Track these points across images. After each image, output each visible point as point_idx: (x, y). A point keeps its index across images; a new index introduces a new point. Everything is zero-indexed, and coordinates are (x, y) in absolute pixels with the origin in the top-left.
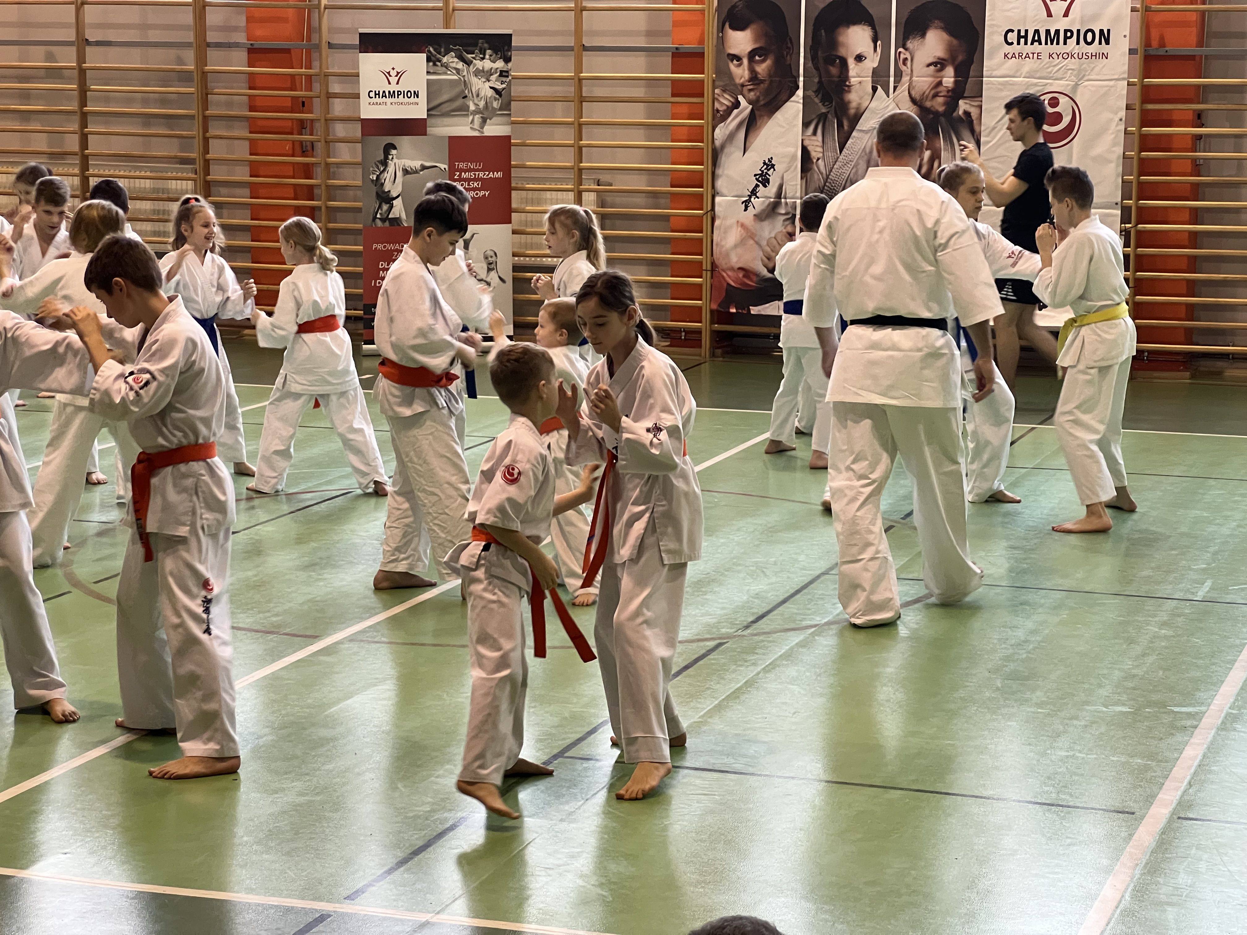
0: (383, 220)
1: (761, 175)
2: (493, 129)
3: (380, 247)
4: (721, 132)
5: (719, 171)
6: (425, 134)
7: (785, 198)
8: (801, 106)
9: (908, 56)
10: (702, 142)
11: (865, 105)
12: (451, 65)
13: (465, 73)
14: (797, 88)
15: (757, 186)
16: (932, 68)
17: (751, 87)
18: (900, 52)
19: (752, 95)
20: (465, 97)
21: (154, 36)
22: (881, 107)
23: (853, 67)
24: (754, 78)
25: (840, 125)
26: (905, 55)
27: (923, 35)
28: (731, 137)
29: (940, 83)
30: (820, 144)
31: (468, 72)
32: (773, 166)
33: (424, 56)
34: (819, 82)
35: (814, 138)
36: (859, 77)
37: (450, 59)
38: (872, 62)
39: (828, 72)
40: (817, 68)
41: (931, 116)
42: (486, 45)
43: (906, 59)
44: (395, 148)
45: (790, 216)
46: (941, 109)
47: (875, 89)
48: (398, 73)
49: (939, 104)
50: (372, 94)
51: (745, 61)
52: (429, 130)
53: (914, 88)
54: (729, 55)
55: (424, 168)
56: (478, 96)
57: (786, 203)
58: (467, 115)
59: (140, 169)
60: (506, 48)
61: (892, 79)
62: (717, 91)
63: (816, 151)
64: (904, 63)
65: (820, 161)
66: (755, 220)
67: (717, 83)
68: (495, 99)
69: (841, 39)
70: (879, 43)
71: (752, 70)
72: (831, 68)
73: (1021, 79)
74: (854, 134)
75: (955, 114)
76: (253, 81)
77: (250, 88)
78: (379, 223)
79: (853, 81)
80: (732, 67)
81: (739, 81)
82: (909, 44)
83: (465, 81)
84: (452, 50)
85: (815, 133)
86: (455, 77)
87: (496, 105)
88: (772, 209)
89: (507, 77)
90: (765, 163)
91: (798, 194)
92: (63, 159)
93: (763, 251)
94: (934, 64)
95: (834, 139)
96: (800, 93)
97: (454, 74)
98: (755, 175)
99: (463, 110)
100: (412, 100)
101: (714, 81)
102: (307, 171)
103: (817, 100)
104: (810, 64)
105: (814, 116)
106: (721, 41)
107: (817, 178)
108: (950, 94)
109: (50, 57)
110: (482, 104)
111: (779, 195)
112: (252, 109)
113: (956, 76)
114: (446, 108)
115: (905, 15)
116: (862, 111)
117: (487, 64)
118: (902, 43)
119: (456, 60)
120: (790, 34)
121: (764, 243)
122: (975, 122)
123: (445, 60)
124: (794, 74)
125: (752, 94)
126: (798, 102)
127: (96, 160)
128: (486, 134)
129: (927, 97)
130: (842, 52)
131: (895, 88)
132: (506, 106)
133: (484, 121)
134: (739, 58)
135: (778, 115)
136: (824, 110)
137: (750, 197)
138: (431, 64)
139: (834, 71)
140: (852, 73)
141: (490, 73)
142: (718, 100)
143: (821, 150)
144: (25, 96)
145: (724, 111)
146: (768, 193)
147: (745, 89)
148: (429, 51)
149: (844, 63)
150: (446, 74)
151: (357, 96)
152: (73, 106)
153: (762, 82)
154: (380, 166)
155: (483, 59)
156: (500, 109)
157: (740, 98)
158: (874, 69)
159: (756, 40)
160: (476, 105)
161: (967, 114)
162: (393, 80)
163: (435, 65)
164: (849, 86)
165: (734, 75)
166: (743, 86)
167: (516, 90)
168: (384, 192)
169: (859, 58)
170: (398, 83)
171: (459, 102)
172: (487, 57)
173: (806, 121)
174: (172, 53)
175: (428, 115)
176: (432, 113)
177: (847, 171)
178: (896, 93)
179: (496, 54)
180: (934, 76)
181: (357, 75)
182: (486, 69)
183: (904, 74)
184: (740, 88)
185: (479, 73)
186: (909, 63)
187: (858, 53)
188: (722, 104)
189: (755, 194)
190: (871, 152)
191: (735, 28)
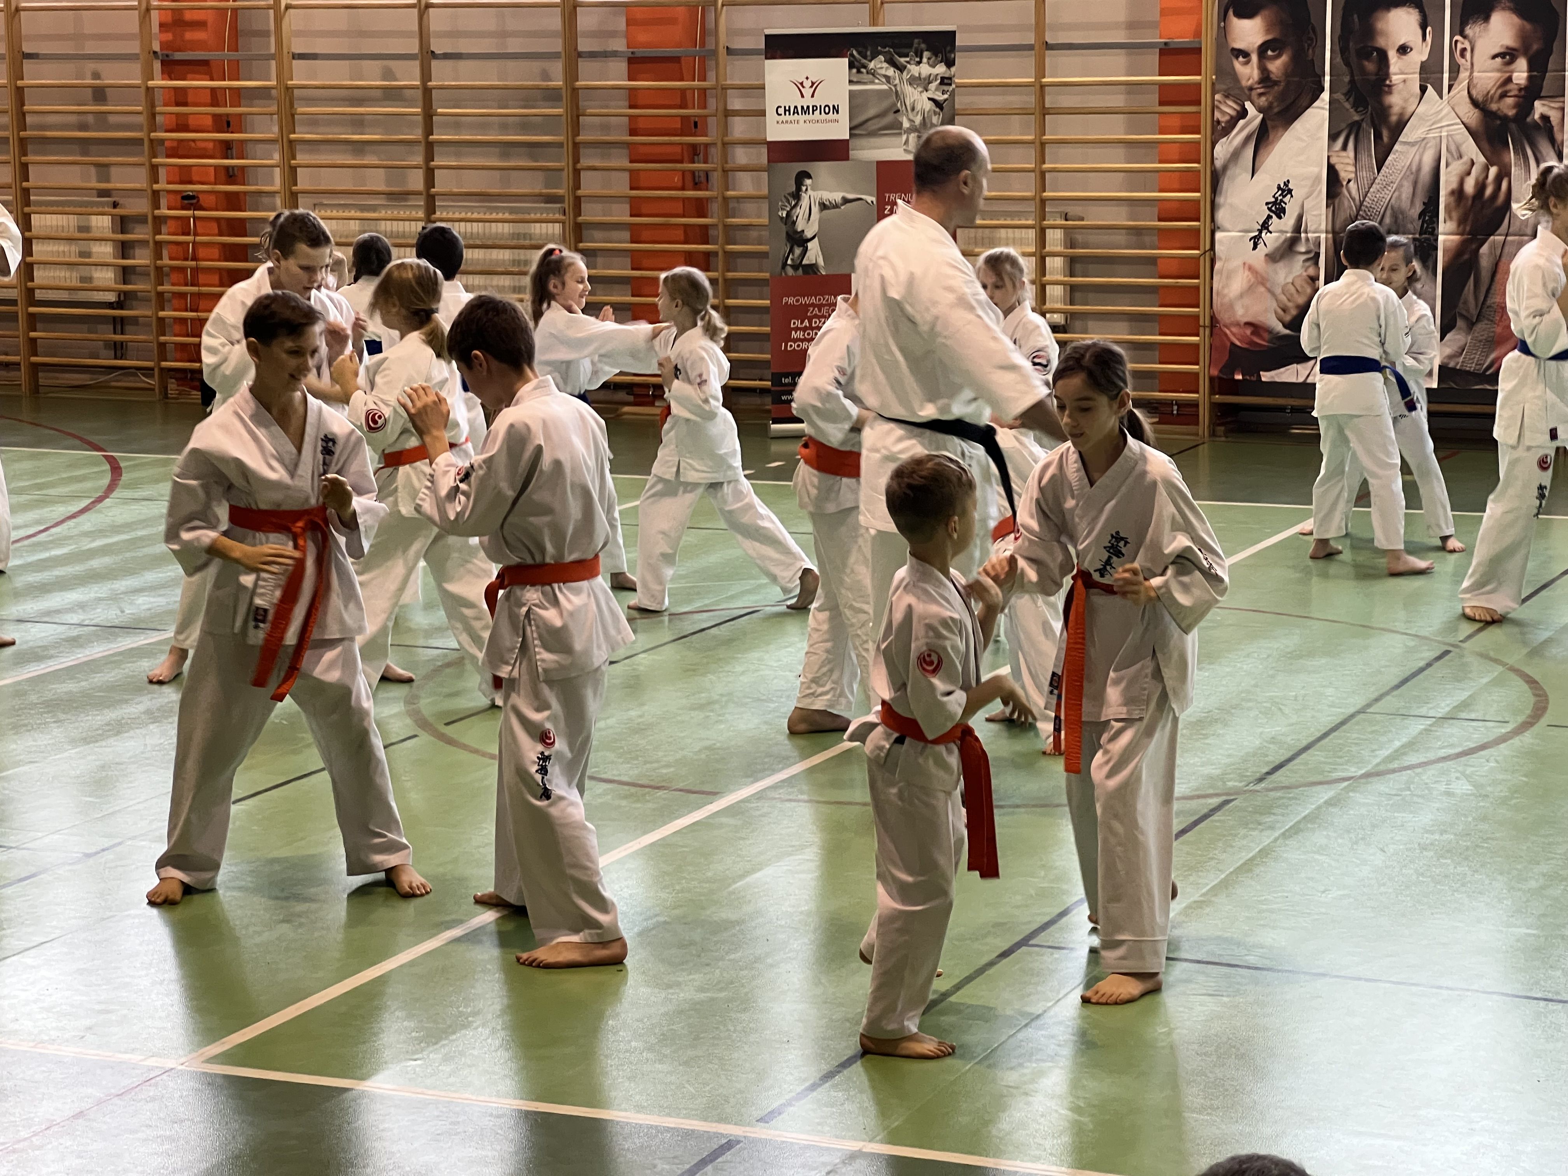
0: (795, 267)
1: (1274, 203)
3: (791, 300)
4: (1222, 150)
5: (1220, 200)
6: (846, 158)
7: (1306, 232)
8: (1327, 113)
9: (1467, 45)
10: (1199, 162)
11: (1410, 109)
12: (880, 71)
13: (897, 81)
14: (1322, 90)
15: (1269, 217)
16: (1499, 60)
17: (1262, 90)
18: (1456, 41)
19: (1263, 101)
20: (898, 111)
21: (514, 46)
22: (1432, 111)
23: (1395, 62)
24: (1266, 78)
25: (1378, 137)
26: (1463, 44)
27: (1487, 19)
28: (1236, 155)
29: (1509, 80)
30: (1352, 161)
31: (901, 79)
32: (1290, 191)
33: (846, 60)
34: (1350, 82)
35: (1344, 154)
36: (1402, 73)
37: (878, 64)
38: (1421, 53)
39: (1362, 69)
40: (1347, 64)
41: (1498, 122)
42: (923, 46)
43: (1464, 50)
44: (810, 177)
45: (1312, 255)
46: (1511, 113)
47: (1423, 89)
48: (813, 84)
49: (1508, 107)
50: (781, 111)
51: (1254, 58)
52: (852, 153)
53: (1475, 86)
54: (1233, 49)
55: (846, 201)
56: (913, 109)
57: (1307, 239)
58: (900, 134)
59: (497, 210)
60: (948, 48)
61: (1446, 76)
62: (1217, 97)
63: (1346, 171)
64: (1463, 55)
65: (1351, 183)
66: (1266, 261)
67: (1217, 87)
68: (935, 113)
69: (1380, 25)
70: (1429, 29)
71: (1263, 69)
72: (1366, 63)
74: (1397, 147)
75: (1529, 120)
76: (634, 98)
77: (631, 107)
78: (790, 271)
79: (1395, 78)
81: (1245, 83)
82: (1468, 31)
83: (897, 92)
84: (880, 53)
85: (1344, 147)
86: (885, 87)
87: (936, 120)
88: (1289, 247)
89: (950, 85)
90: (1279, 188)
91: (1323, 227)
92: (406, 200)
93: (1277, 300)
94: (1501, 55)
95: (1370, 155)
96: (1326, 96)
97: (883, 83)
98: (1267, 204)
100: (831, 116)
101: (1213, 84)
102: (700, 208)
103: (1347, 105)
104: (1339, 59)
105: (1343, 125)
106: (1223, 33)
107: (1348, 205)
108: (1523, 93)
109: (388, 74)
110: (918, 120)
111: (1297, 228)
112: (633, 132)
113: (1530, 69)
114: (873, 126)
116: (1407, 117)
117: (925, 69)
118: (1459, 29)
119: (885, 65)
120: (1312, 21)
121: (1278, 291)
122: (1556, 129)
123: (872, 65)
124: (1318, 71)
125: (1263, 99)
126: (1323, 108)
127: (444, 200)
129: (1492, 98)
130: (1381, 42)
131: (1450, 87)
134: (1245, 54)
135: (1297, 125)
136: (1357, 118)
137: (1260, 232)
138: (854, 71)
139: (1370, 66)
140: (1393, 69)
141: (928, 80)
142: (1218, 108)
143: (1352, 169)
144: (358, 123)
145: (1227, 122)
146: (1283, 226)
147: (1254, 94)
148: (852, 55)
149: (1383, 56)
150: (872, 83)
151: (763, 113)
152: (417, 134)
153: (1276, 83)
154: (791, 199)
155: (919, 63)
156: (941, 125)
157: (1248, 105)
158: (1422, 63)
159: (1268, 31)
160: (911, 121)
161: (1545, 118)
162: (808, 92)
163: (859, 72)
164: (1390, 86)
165: (1239, 76)
166: (1251, 89)
167: (961, 102)
168: (796, 232)
169: (1403, 50)
170: (813, 96)
171: (890, 118)
172: (925, 60)
173: (1333, 132)
174: (536, 66)
175: (851, 135)
176: (856, 132)
177: (1387, 195)
178: (1452, 93)
179: (936, 56)
180: (1499, 70)
181: (763, 87)
182: (923, 76)
183: (1461, 69)
184: (1247, 92)
185: (914, 81)
186: (1468, 54)
187: (1401, 43)
188: (1224, 113)
189: (1267, 228)
190: (1419, 169)
191: (1240, 15)
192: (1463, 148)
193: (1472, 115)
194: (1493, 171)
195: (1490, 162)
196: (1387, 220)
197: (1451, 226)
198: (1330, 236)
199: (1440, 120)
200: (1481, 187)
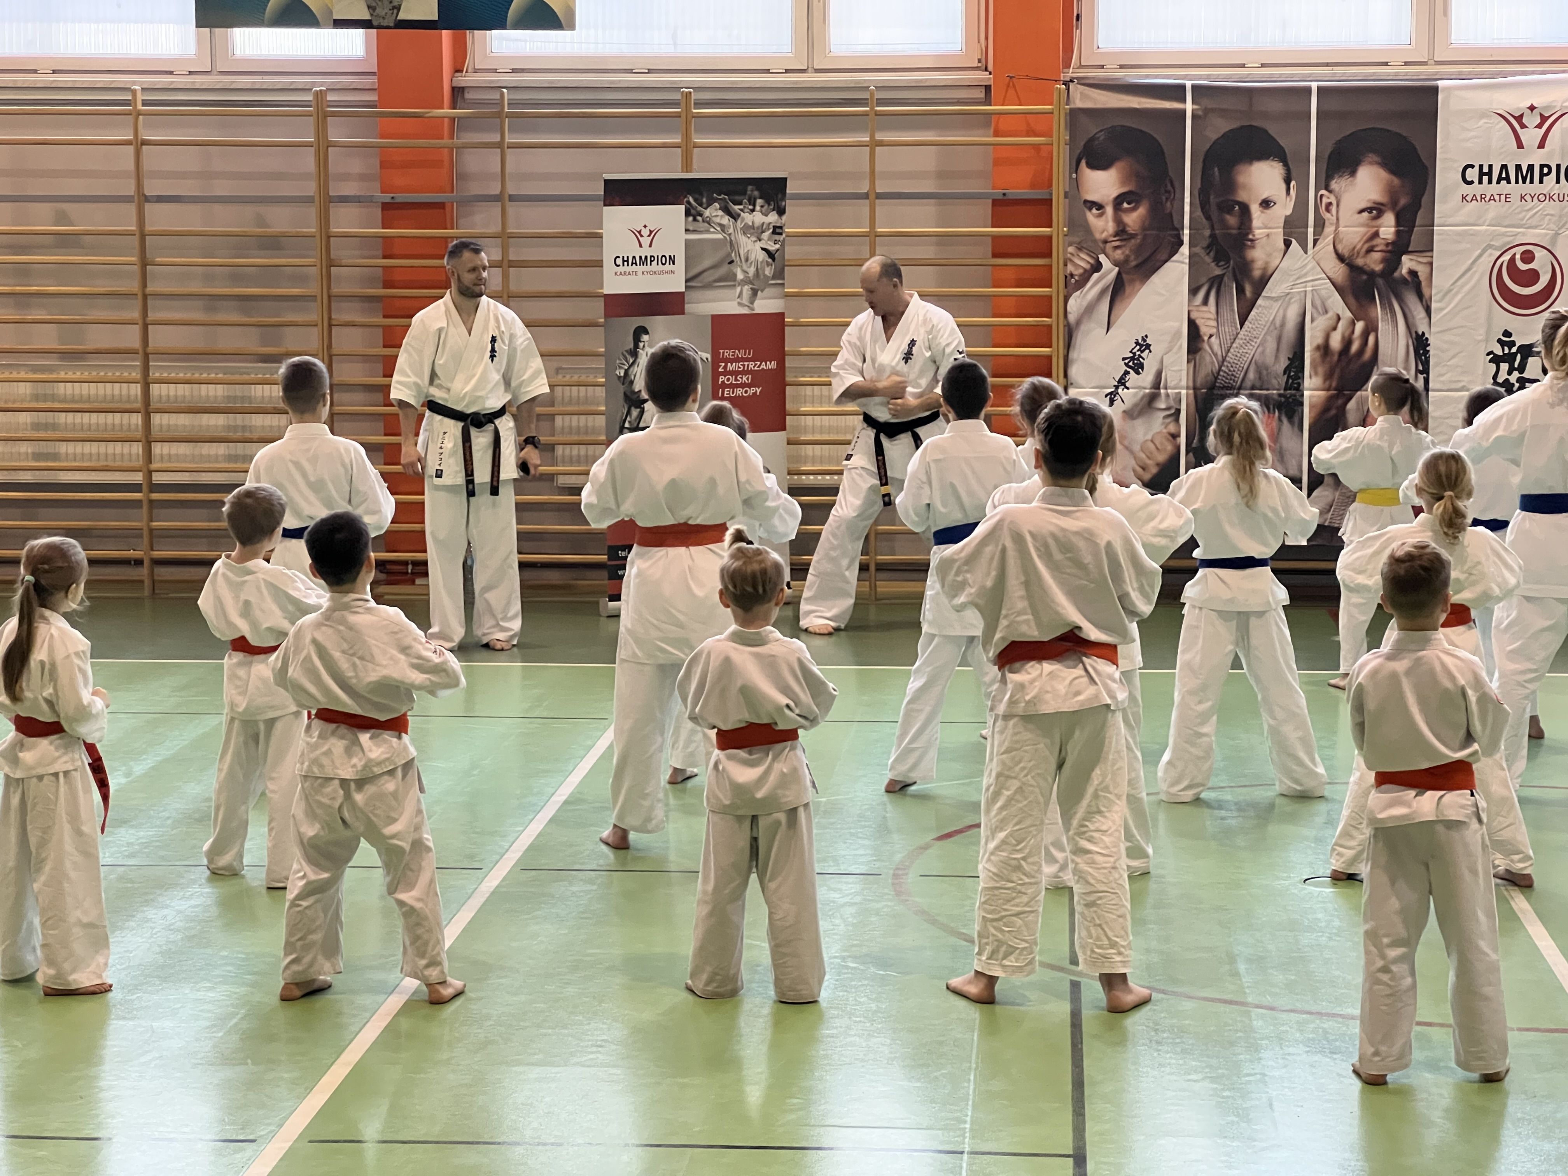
1: (1132, 359)
2: (765, 305)
4: (1076, 303)
5: (1073, 355)
6: (682, 313)
7: (1166, 388)
8: (1187, 267)
9: (1333, 199)
10: (1050, 316)
11: (1273, 265)
12: (715, 220)
13: (731, 231)
14: (1181, 243)
15: (1126, 373)
16: (1365, 214)
17: (1117, 243)
18: (1322, 196)
19: (1118, 254)
20: (732, 262)
22: (1296, 266)
23: (1258, 216)
24: (1121, 232)
25: (1240, 291)
26: (1329, 198)
27: (1353, 173)
28: (1090, 309)
29: (1376, 235)
30: (1214, 316)
31: (735, 228)
32: (1148, 346)
33: (682, 208)
34: (1211, 236)
35: (1204, 308)
36: (1266, 228)
37: (714, 212)
38: (1285, 207)
39: (1223, 222)
40: (1208, 218)
41: (1365, 277)
42: (756, 193)
43: (1330, 204)
44: (647, 332)
45: (1173, 411)
46: (1378, 268)
47: (1287, 244)
48: (651, 232)
49: (1374, 262)
50: (619, 261)
51: (1109, 210)
52: (687, 307)
53: (1341, 241)
54: (1086, 202)
56: (747, 260)
57: (1167, 395)
58: (733, 287)
60: (780, 196)
61: (1311, 230)
62: (1070, 249)
63: (1206, 327)
64: (1328, 209)
65: (1213, 339)
66: (1124, 419)
68: (768, 264)
69: (1241, 179)
70: (1293, 183)
71: (1118, 221)
72: (1228, 217)
73: (1484, 228)
74: (1260, 302)
75: (1396, 274)
76: (389, 247)
77: (385, 257)
79: (1259, 233)
80: (1091, 217)
81: (1099, 236)
82: (1334, 185)
83: (731, 241)
84: (716, 200)
85: (1205, 302)
86: (719, 236)
87: (768, 271)
88: (1148, 403)
89: (781, 234)
90: (1137, 343)
91: (1184, 383)
93: (1135, 458)
94: (1369, 210)
95: (1233, 310)
97: (718, 232)
98: (1124, 359)
99: (729, 279)
100: (668, 267)
101: (1065, 236)
103: (1208, 259)
104: (1199, 213)
105: (1204, 280)
106: (1076, 184)
107: (1209, 362)
108: (1390, 248)
110: (752, 271)
111: (1157, 385)
112: (387, 284)
113: (1398, 223)
114: (708, 277)
115: (1329, 148)
116: (1270, 272)
117: (757, 218)
118: (1325, 182)
119: (720, 213)
120: (1170, 174)
121: (1136, 448)
122: (1423, 284)
123: (707, 213)
124: (1176, 224)
125: (1119, 252)
126: (1183, 263)
128: (758, 311)
129: (1358, 253)
130: (1242, 196)
131: (1315, 242)
132: (779, 274)
133: (755, 293)
134: (1100, 207)
135: (1155, 279)
136: (1218, 272)
137: (1117, 387)
138: (691, 219)
139: (1232, 220)
140: (1256, 223)
141: (761, 229)
142: (1071, 261)
143: (1214, 323)
145: (1080, 275)
146: (1141, 382)
147: (1109, 247)
148: (689, 202)
149: (1245, 210)
150: (708, 232)
151: (599, 264)
153: (1133, 236)
154: (628, 357)
155: (753, 211)
156: (774, 278)
157: (1102, 258)
158: (1286, 217)
159: (1123, 183)
160: (745, 272)
161: (1413, 273)
162: (645, 241)
163: (695, 220)
164: (1252, 240)
165: (1093, 229)
166: (1105, 242)
167: (792, 252)
168: (634, 393)
169: (1266, 204)
170: (650, 246)
171: (724, 270)
172: (758, 208)
173: (1194, 286)
175: (686, 287)
176: (689, 284)
177: (1250, 351)
178: (1317, 248)
179: (769, 204)
180: (1367, 226)
181: (600, 236)
182: (756, 225)
183: (1327, 223)
184: (1101, 245)
185: (748, 230)
186: (1334, 209)
187: (1264, 197)
188: (1077, 266)
189: (1124, 384)
190: (1283, 325)
191: (1092, 166)
192: (1329, 303)
193: (1338, 271)
194: (1360, 326)
195: (1357, 317)
196: (1251, 375)
197: (1317, 381)
198: (1191, 392)
199: (1305, 275)
200: (1347, 343)
